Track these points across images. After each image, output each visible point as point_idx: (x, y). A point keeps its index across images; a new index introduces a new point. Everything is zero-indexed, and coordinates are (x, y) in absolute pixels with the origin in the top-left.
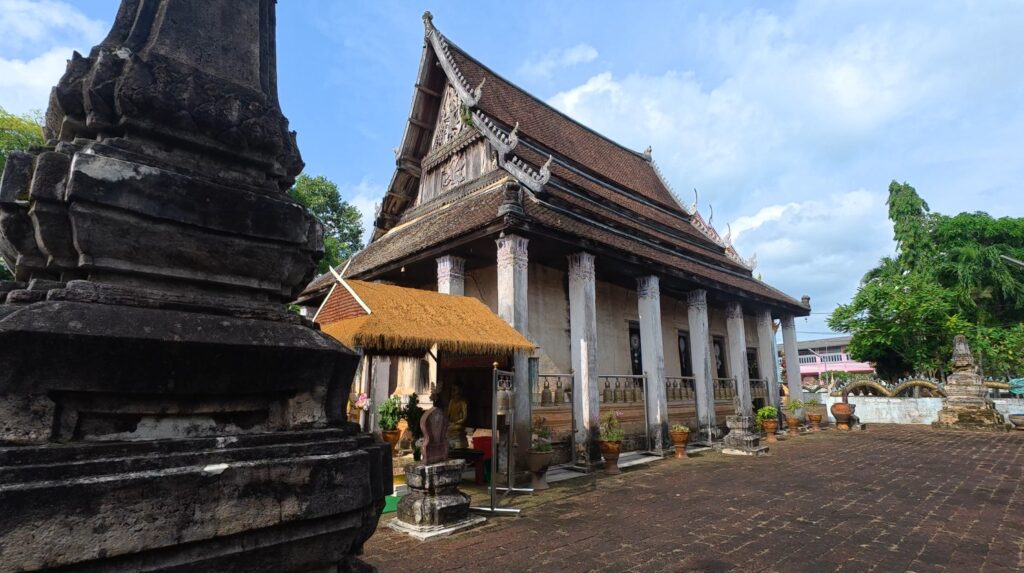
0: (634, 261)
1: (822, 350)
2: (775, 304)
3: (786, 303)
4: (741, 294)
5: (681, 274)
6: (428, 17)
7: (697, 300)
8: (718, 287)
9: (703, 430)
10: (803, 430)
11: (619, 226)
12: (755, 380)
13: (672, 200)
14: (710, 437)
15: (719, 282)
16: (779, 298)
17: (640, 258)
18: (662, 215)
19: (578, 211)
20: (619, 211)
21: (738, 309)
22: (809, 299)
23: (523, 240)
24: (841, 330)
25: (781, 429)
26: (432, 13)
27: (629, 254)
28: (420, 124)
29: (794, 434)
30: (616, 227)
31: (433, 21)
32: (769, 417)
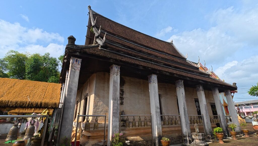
0: (141, 68)
1: (253, 104)
2: (219, 86)
3: (224, 85)
4: (201, 82)
5: (168, 74)
6: (90, 7)
7: (179, 84)
8: (188, 79)
9: (185, 138)
10: (240, 136)
11: (142, 58)
12: (215, 116)
13: (180, 54)
14: (188, 142)
15: (188, 77)
16: (221, 83)
17: (144, 67)
18: (173, 58)
19: (122, 52)
20: (149, 55)
21: (201, 88)
22: (236, 84)
23: (78, 59)
24: (255, 96)
25: (229, 136)
26: (91, 6)
27: (138, 65)
28: (89, 37)
29: (235, 139)
30: (141, 58)
31: (91, 8)
32: (219, 132)
